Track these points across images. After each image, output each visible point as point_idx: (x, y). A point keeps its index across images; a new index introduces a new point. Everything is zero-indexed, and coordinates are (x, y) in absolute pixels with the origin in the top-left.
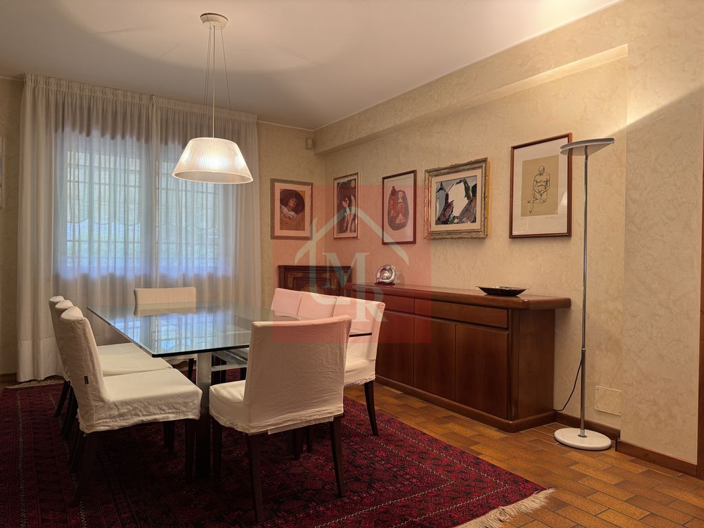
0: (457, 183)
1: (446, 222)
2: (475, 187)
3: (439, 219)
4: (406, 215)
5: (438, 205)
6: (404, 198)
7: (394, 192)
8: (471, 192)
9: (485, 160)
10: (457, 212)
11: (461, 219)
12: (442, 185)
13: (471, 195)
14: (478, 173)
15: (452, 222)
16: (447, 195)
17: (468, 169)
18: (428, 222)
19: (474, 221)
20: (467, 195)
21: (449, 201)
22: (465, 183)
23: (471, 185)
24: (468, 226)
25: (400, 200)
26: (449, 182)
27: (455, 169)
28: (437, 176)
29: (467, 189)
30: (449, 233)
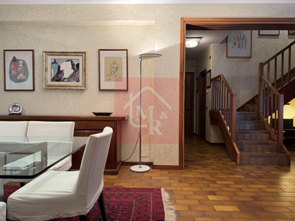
0: (66, 61)
1: (58, 81)
2: (78, 65)
3: (53, 78)
4: (26, 74)
5: (52, 71)
6: (24, 64)
7: (14, 60)
8: (76, 67)
9: (85, 53)
10: (66, 75)
11: (69, 80)
12: (55, 60)
13: (76, 68)
14: (80, 58)
15: (63, 81)
16: (59, 67)
17: (74, 55)
19: (78, 81)
20: (73, 68)
21: (61, 70)
22: (72, 62)
23: (75, 63)
24: (73, 83)
25: (21, 65)
26: (61, 60)
27: (64, 53)
28: (51, 55)
29: (73, 65)
30: (62, 86)
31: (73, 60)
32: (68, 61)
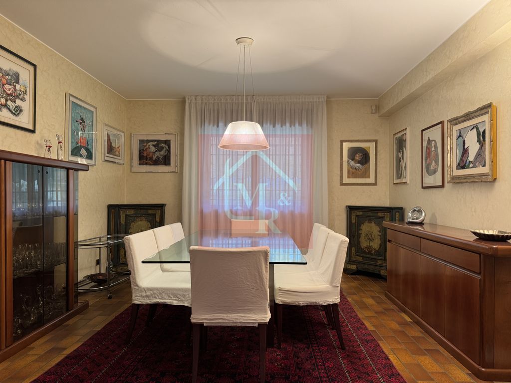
0: (472, 130)
1: (463, 167)
2: (484, 132)
3: (459, 164)
4: (437, 162)
5: (458, 151)
6: (436, 147)
7: (429, 141)
8: (481, 137)
9: (489, 105)
10: (471, 157)
11: (474, 164)
12: (460, 132)
13: (482, 140)
14: (486, 118)
15: (468, 167)
16: (464, 141)
17: (478, 116)
18: (451, 167)
19: (484, 166)
20: (479, 141)
21: (466, 147)
22: (477, 129)
23: (481, 130)
24: (479, 170)
25: (433, 149)
26: (465, 129)
27: (468, 116)
28: (456, 124)
29: (478, 134)
30: (466, 177)
31: (478, 125)
32: (473, 128)
